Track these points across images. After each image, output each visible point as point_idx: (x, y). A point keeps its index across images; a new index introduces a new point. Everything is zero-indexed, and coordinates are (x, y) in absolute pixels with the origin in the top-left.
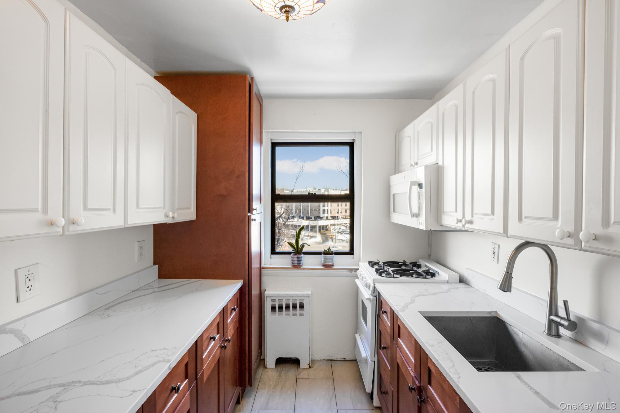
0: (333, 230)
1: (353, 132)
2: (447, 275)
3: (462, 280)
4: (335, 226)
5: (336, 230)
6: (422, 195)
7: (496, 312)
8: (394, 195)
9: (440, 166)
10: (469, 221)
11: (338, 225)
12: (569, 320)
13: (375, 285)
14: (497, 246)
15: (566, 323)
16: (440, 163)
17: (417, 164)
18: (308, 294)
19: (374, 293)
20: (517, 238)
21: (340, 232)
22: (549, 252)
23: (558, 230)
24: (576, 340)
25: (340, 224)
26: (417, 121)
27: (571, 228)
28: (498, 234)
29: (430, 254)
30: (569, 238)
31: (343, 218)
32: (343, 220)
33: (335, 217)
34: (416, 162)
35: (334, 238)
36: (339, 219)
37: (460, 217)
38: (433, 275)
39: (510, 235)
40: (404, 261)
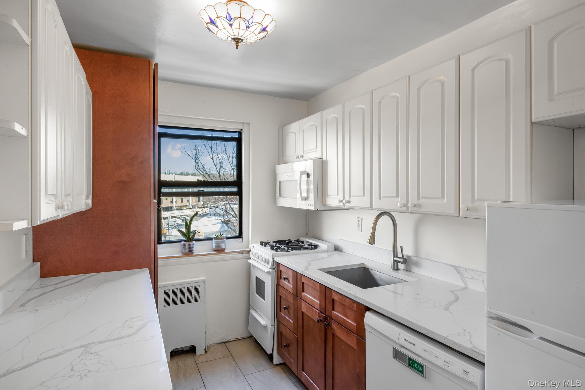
0: (166, 225)
1: (242, 122)
2: (326, 246)
3: (337, 249)
4: (168, 219)
5: (170, 225)
6: (310, 182)
7: (363, 264)
8: (280, 182)
9: (324, 160)
10: (348, 201)
11: (171, 218)
12: (403, 258)
13: (274, 259)
14: (360, 220)
15: (401, 260)
16: (324, 158)
17: (302, 157)
18: (203, 280)
19: (273, 266)
20: (378, 210)
21: (175, 227)
22: (393, 218)
23: (399, 203)
24: (407, 270)
25: (175, 217)
26: (302, 121)
27: (404, 202)
28: (367, 209)
29: (307, 233)
30: (404, 207)
31: (178, 209)
32: (179, 211)
33: (168, 207)
34: (301, 155)
35: (168, 234)
36: (173, 210)
37: (341, 199)
38: (316, 247)
39: (374, 208)
40: (289, 239)
